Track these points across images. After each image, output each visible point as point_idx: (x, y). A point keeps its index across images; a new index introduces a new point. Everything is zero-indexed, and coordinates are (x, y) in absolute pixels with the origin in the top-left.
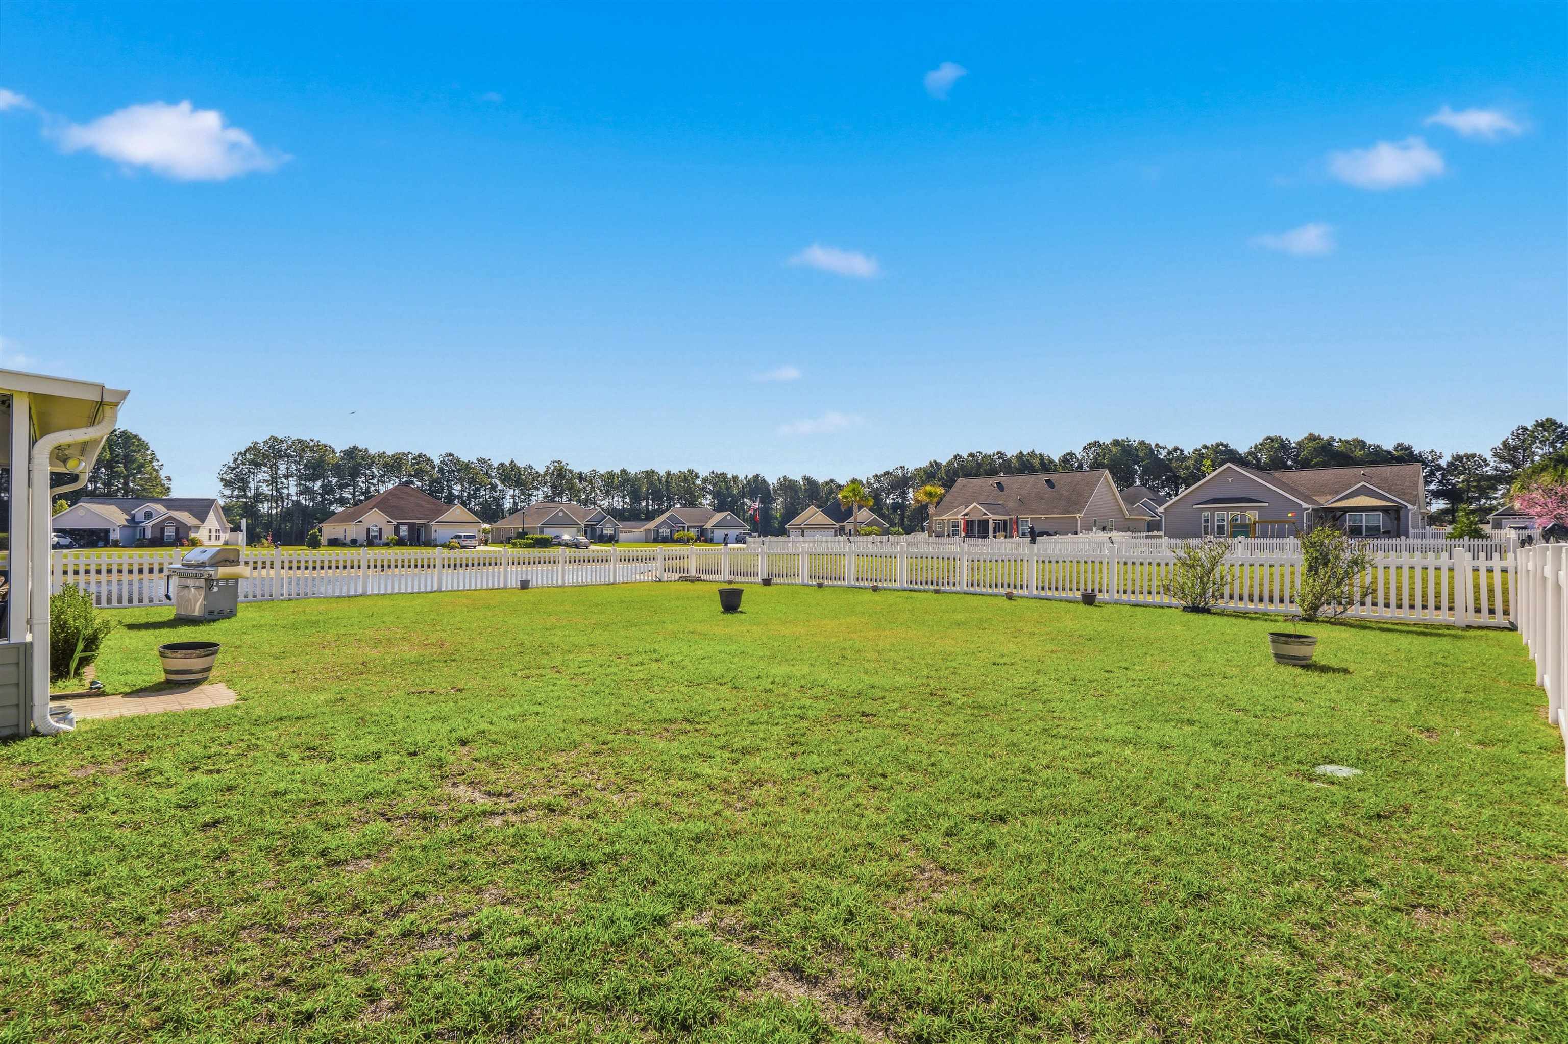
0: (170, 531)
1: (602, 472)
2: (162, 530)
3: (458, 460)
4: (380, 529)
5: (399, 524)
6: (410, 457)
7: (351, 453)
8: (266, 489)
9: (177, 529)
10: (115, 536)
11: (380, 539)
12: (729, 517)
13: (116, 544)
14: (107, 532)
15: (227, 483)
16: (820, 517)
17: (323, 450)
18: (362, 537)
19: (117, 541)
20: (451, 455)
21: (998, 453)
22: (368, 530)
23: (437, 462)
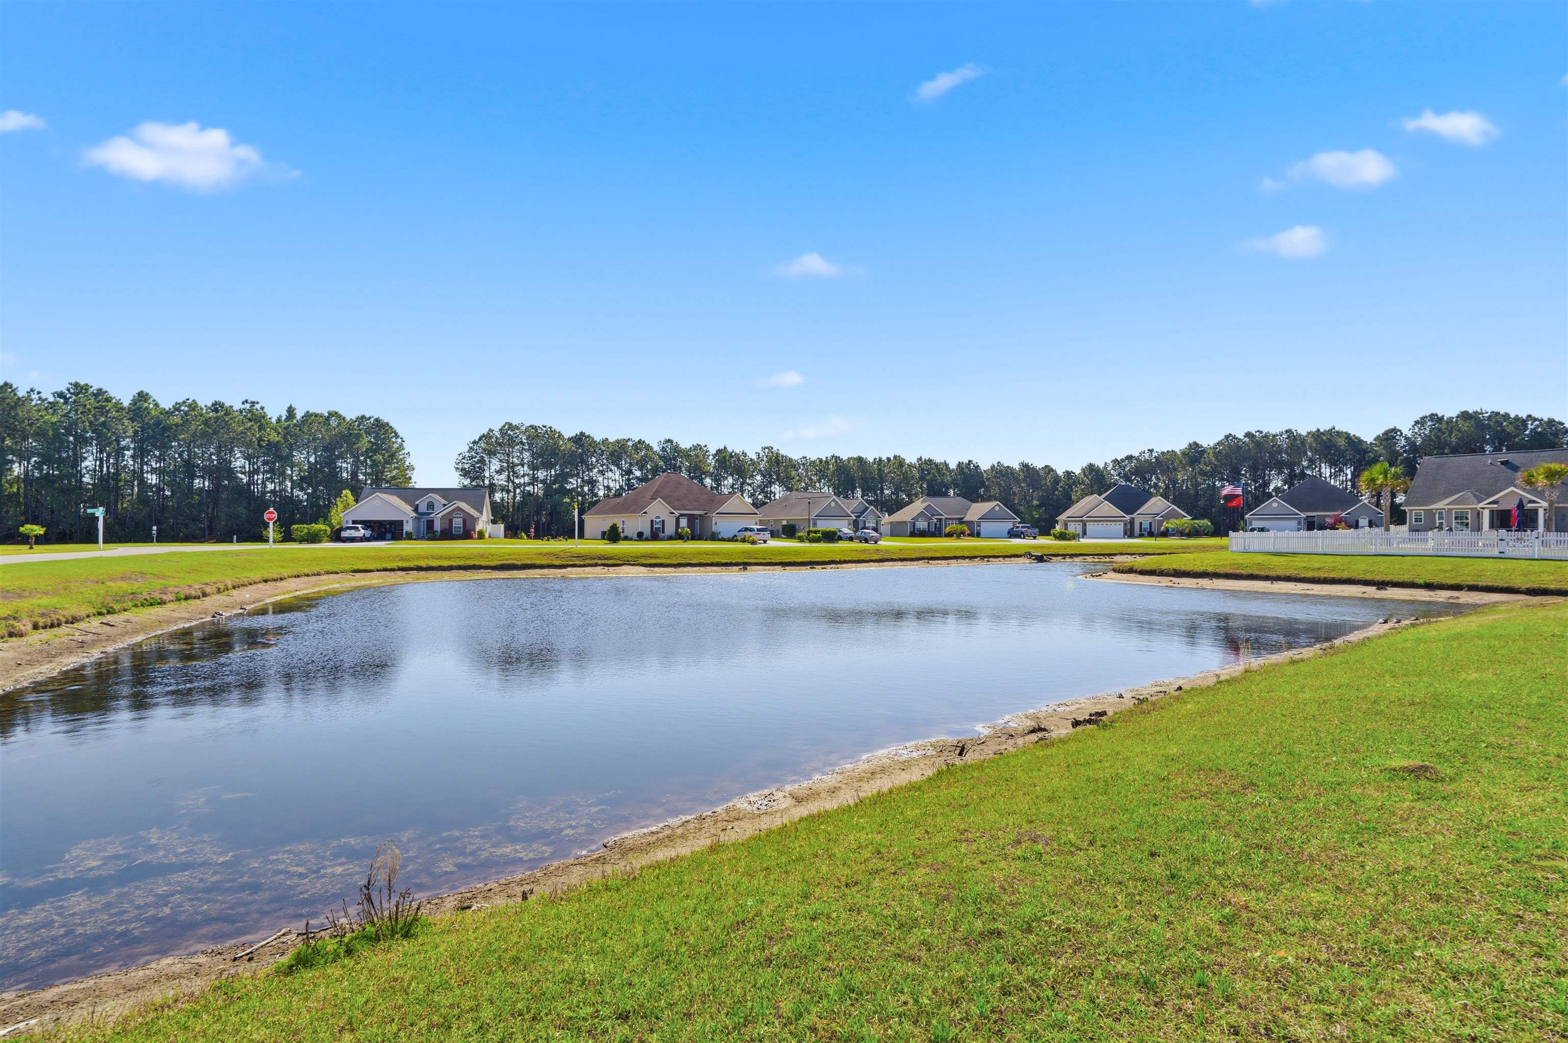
0: (458, 522)
1: (812, 459)
2: (451, 521)
3: (677, 446)
4: (663, 521)
5: (682, 515)
6: (630, 444)
7: (580, 439)
8: (501, 480)
9: (464, 521)
10: (408, 528)
11: (663, 532)
12: (997, 508)
13: (409, 537)
14: (400, 523)
15: (465, 473)
16: (1106, 508)
17: (553, 435)
18: (647, 532)
19: (411, 533)
20: (669, 441)
21: (1287, 431)
22: (652, 521)
23: (656, 448)
